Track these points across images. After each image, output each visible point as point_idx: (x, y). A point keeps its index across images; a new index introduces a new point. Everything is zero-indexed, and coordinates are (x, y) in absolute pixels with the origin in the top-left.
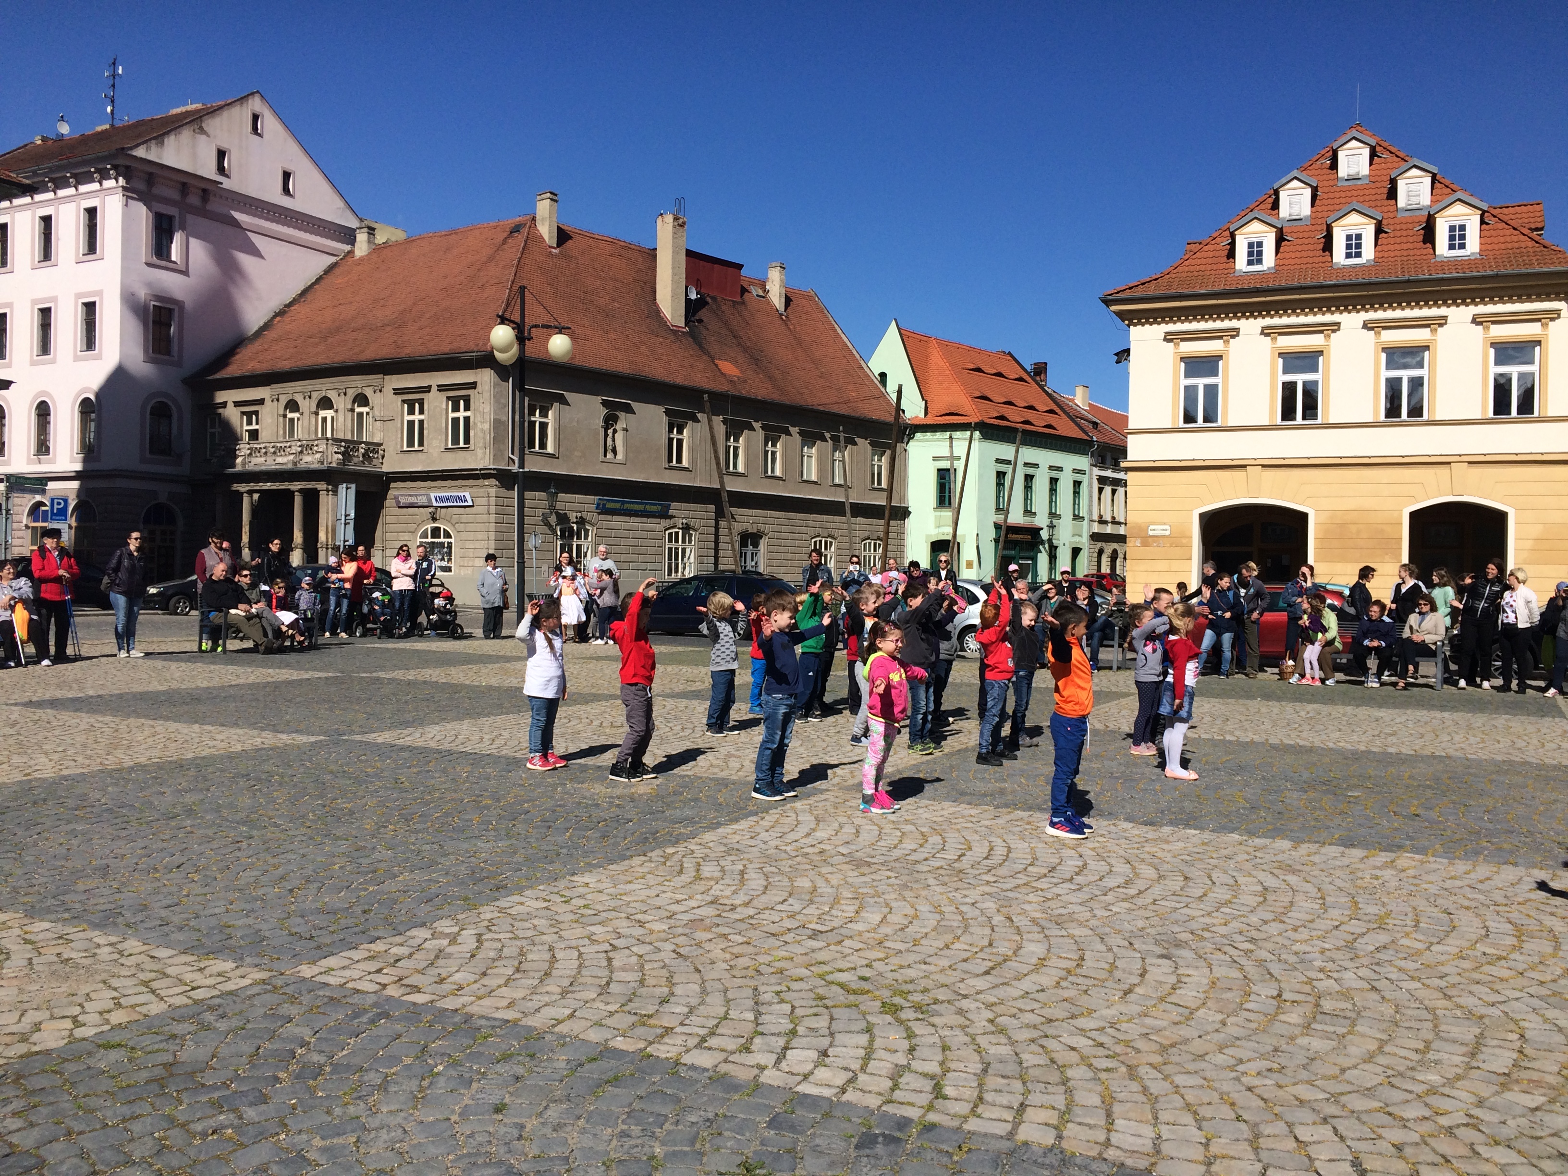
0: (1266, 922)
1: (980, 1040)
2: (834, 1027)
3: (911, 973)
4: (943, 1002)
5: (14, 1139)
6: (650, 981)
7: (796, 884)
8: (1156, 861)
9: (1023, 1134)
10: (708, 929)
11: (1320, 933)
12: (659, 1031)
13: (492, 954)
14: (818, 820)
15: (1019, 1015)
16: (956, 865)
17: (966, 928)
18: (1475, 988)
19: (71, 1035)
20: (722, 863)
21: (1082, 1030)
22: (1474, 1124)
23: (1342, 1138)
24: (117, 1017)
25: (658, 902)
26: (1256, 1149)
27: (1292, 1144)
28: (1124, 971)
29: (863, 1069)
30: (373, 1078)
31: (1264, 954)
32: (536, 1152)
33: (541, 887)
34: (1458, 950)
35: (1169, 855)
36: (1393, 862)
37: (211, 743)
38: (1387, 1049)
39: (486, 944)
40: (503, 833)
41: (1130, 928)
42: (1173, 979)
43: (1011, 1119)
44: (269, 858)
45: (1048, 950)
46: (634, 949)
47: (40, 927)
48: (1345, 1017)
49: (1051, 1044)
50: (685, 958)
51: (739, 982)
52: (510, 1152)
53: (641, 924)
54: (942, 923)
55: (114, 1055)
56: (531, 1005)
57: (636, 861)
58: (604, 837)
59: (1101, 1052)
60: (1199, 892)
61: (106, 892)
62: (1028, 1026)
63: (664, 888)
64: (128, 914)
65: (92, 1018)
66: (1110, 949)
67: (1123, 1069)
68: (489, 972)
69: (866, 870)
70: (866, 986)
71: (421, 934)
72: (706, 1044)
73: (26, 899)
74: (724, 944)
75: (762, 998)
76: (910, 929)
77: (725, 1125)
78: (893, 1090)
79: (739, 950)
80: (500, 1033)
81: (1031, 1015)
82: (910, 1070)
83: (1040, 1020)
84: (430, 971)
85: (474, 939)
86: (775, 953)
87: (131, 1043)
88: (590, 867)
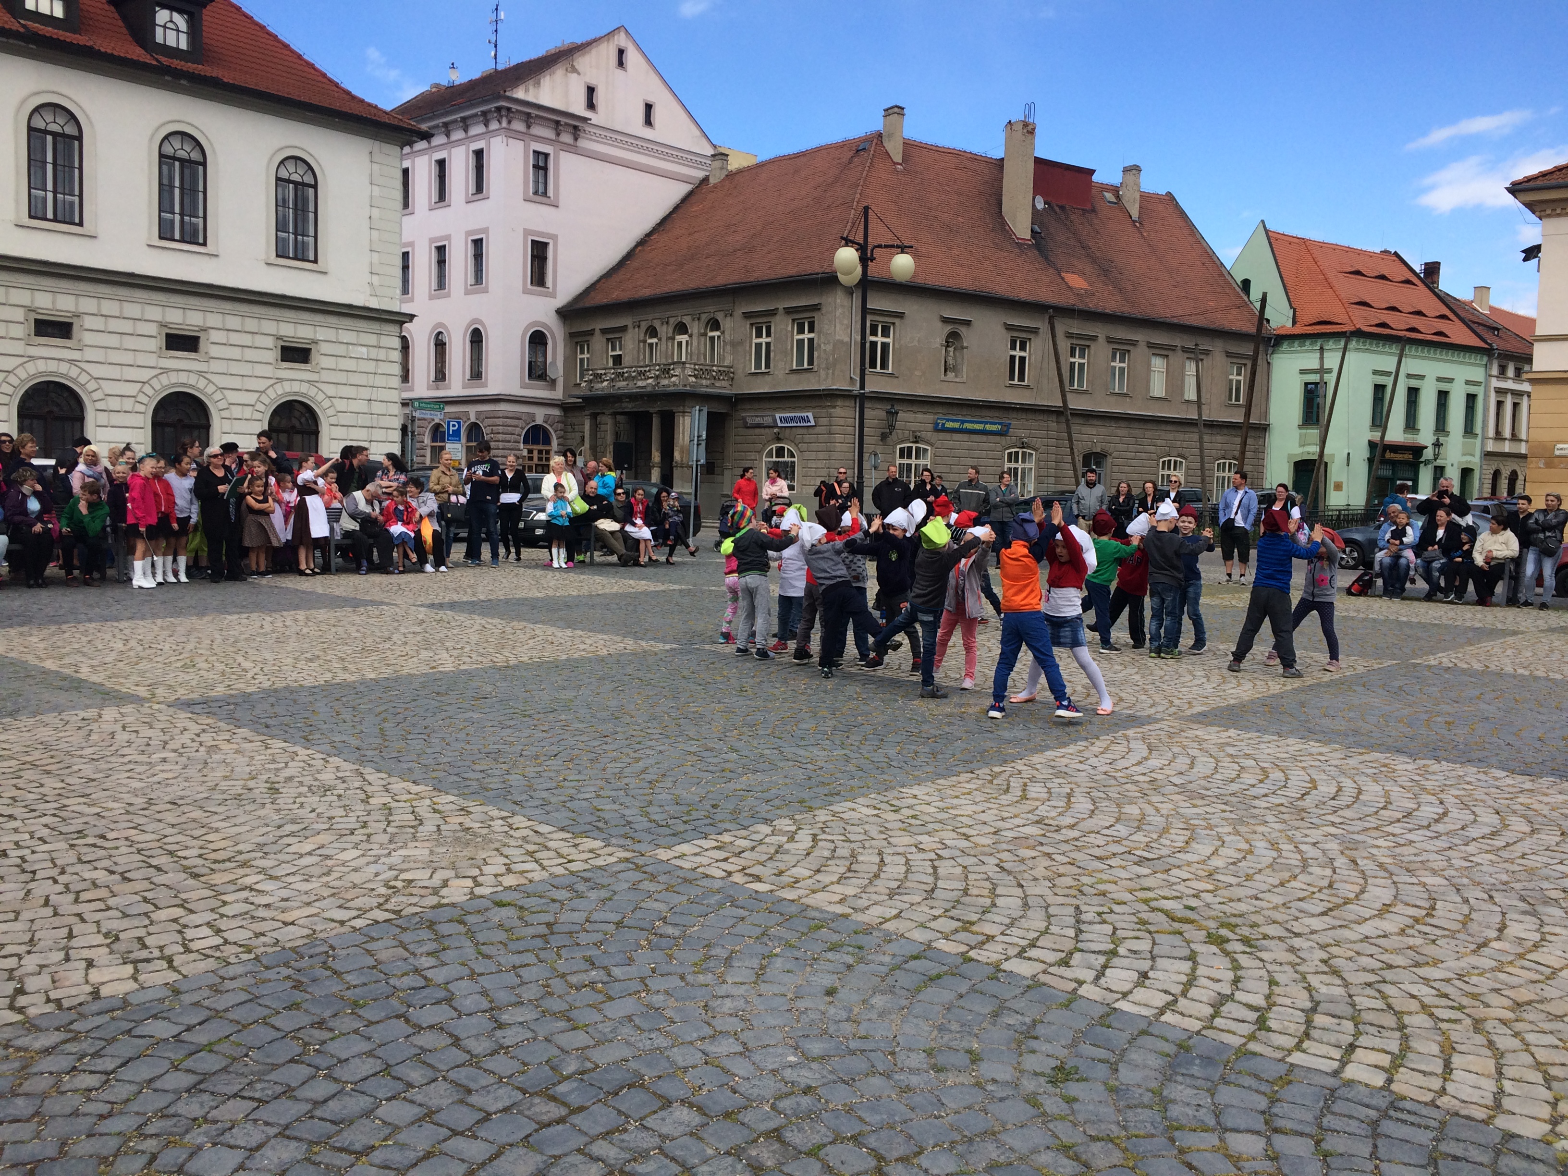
1: (1309, 977)
2: (1156, 952)
3: (1242, 907)
4: (1273, 938)
5: (430, 974)
6: (973, 891)
7: (1124, 811)
8: (1531, 813)
9: (1351, 1072)
10: (1033, 848)
12: (981, 938)
13: (827, 854)
14: (1151, 749)
15: (1356, 958)
16: (1299, 803)
17: (1304, 867)
19: (472, 893)
20: (1049, 785)
21: (1425, 979)
24: (510, 880)
25: (983, 817)
28: (1480, 924)
29: (1184, 994)
30: (720, 953)
32: (862, 1033)
33: (872, 796)
35: (1547, 808)
37: (582, 647)
39: (821, 844)
40: (837, 743)
41: (1493, 881)
42: (1537, 937)
43: (1338, 1057)
44: (630, 752)
45: (1395, 897)
46: (959, 860)
47: (446, 800)
49: (1389, 990)
50: (1009, 873)
51: (1061, 900)
52: (839, 1030)
53: (967, 837)
54: (1279, 861)
55: (506, 912)
56: (863, 902)
57: (965, 777)
58: (933, 752)
59: (1444, 1002)
61: (497, 772)
62: (1365, 970)
63: (990, 805)
64: (515, 794)
65: (488, 880)
66: (1466, 901)
67: (1468, 1021)
68: (822, 869)
69: (1199, 802)
70: (1191, 915)
71: (763, 829)
72: (1026, 955)
73: (434, 774)
74: (1048, 863)
75: (1083, 917)
76: (1243, 864)
77: (1040, 1030)
78: (1213, 1017)
79: (1062, 870)
80: (831, 925)
81: (1370, 959)
82: (1233, 1000)
83: (1380, 965)
84: (770, 864)
85: (810, 838)
86: (1099, 875)
87: (520, 903)
88: (919, 780)
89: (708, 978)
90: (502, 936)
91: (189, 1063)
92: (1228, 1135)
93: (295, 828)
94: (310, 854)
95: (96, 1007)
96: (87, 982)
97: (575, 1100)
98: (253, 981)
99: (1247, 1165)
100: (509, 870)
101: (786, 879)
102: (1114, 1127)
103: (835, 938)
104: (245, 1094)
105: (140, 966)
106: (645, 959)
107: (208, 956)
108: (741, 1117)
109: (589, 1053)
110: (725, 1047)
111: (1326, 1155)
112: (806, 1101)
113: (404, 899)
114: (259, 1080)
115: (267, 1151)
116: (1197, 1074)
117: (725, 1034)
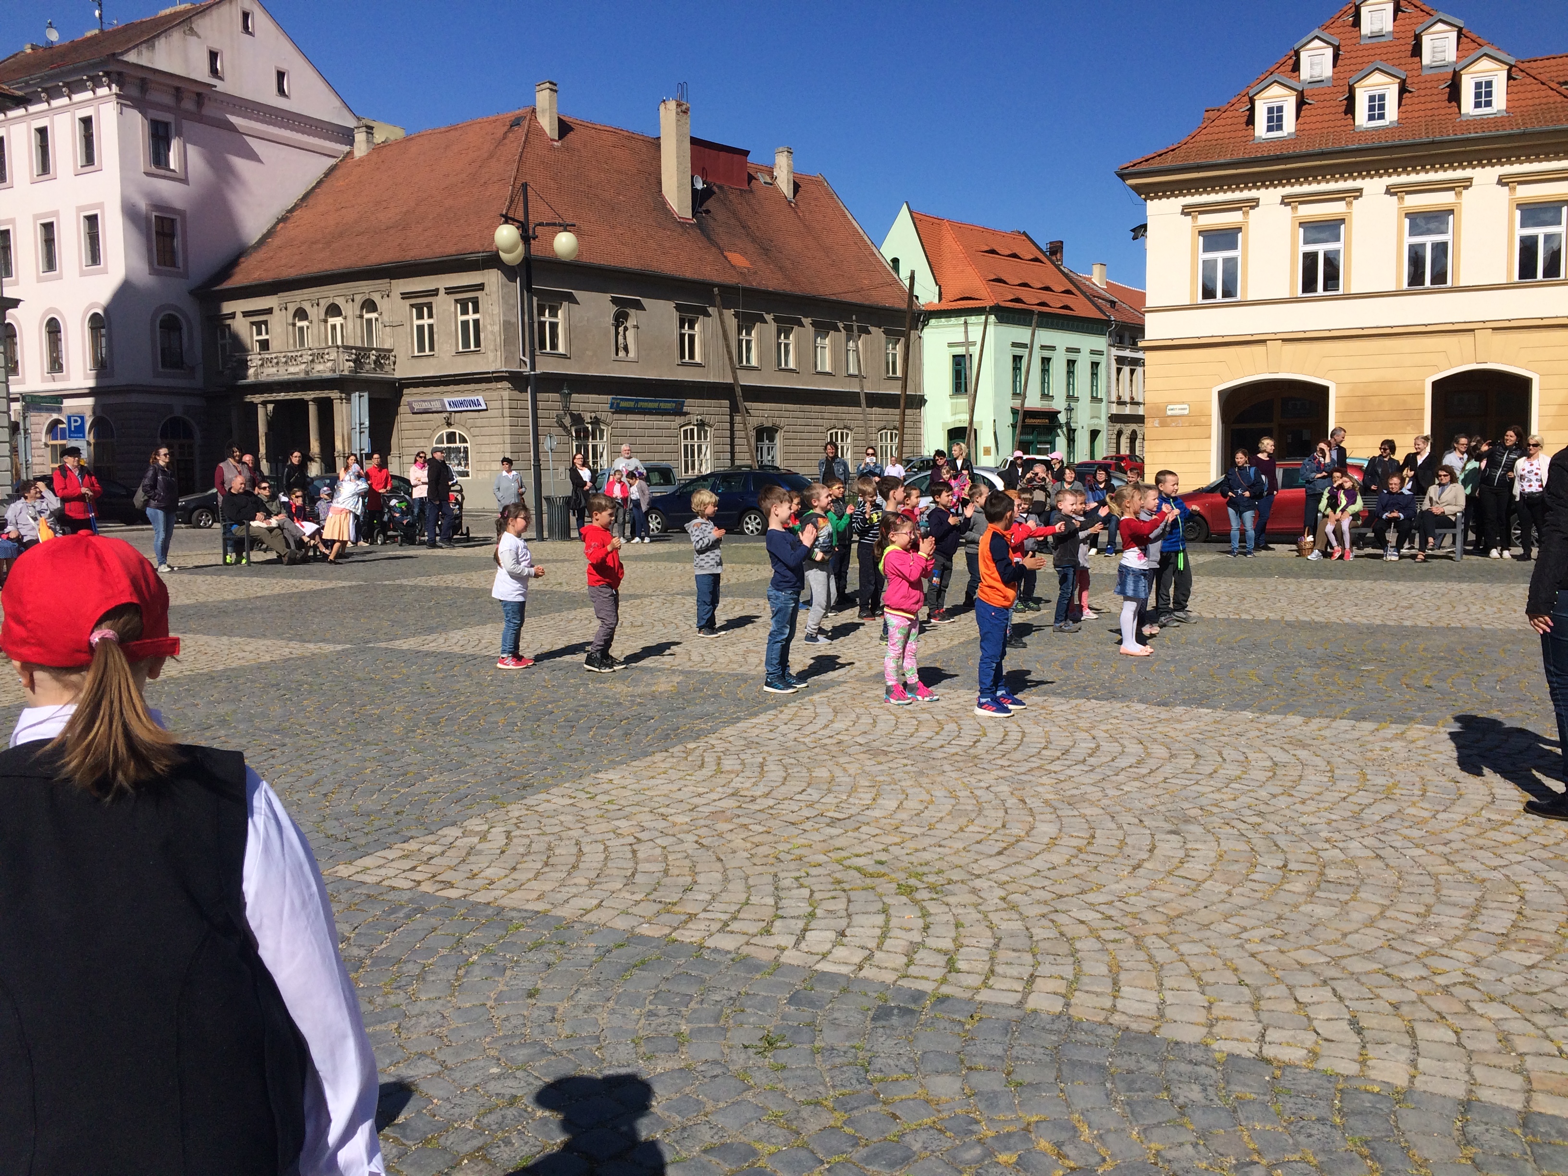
0: (1274, 796)
1: (991, 916)
2: (852, 909)
3: (926, 856)
4: (957, 882)
6: (674, 871)
7: (814, 774)
8: (1168, 740)
9: (1032, 1003)
10: (729, 820)
11: (1327, 805)
12: (683, 918)
13: (522, 850)
14: (836, 712)
15: (1031, 892)
16: (972, 751)
17: (980, 811)
18: (1479, 854)
20: (742, 756)
21: (1091, 904)
22: (1470, 982)
23: (1341, 999)
25: (680, 796)
26: (1257, 1011)
27: (1292, 1006)
28: (1134, 847)
29: (879, 947)
30: (412, 969)
31: (1271, 827)
32: (568, 1032)
33: (567, 785)
34: (1463, 817)
35: (1181, 734)
36: (1402, 733)
38: (1388, 914)
39: (515, 840)
40: (528, 733)
41: (1140, 805)
42: (1181, 854)
43: (1021, 989)
44: (302, 764)
45: (1060, 830)
46: (658, 841)
48: (1348, 885)
49: (1061, 918)
50: (708, 848)
51: (759, 869)
52: (543, 1033)
53: (664, 817)
54: (957, 808)
56: (562, 896)
57: (658, 757)
58: (626, 734)
59: (1109, 924)
60: (1209, 770)
62: (1039, 902)
63: (686, 783)
66: (1120, 827)
67: (1130, 940)
68: (518, 866)
69: (882, 758)
70: (882, 869)
71: (452, 832)
72: (728, 929)
74: (745, 834)
75: (782, 884)
76: (926, 814)
77: (748, 1003)
78: (908, 966)
79: (759, 839)
80: (531, 923)
81: (1042, 892)
82: (924, 947)
83: (1050, 896)
84: (462, 868)
85: (503, 836)
86: (794, 841)
88: (613, 764)
89: (399, 998)
92: (928, 1080)
99: (945, 1106)
102: (821, 1089)
103: (535, 936)
108: (441, 1141)
110: (422, 1069)
111: (1018, 1085)
112: (511, 1113)
116: (896, 1025)
117: (422, 1055)
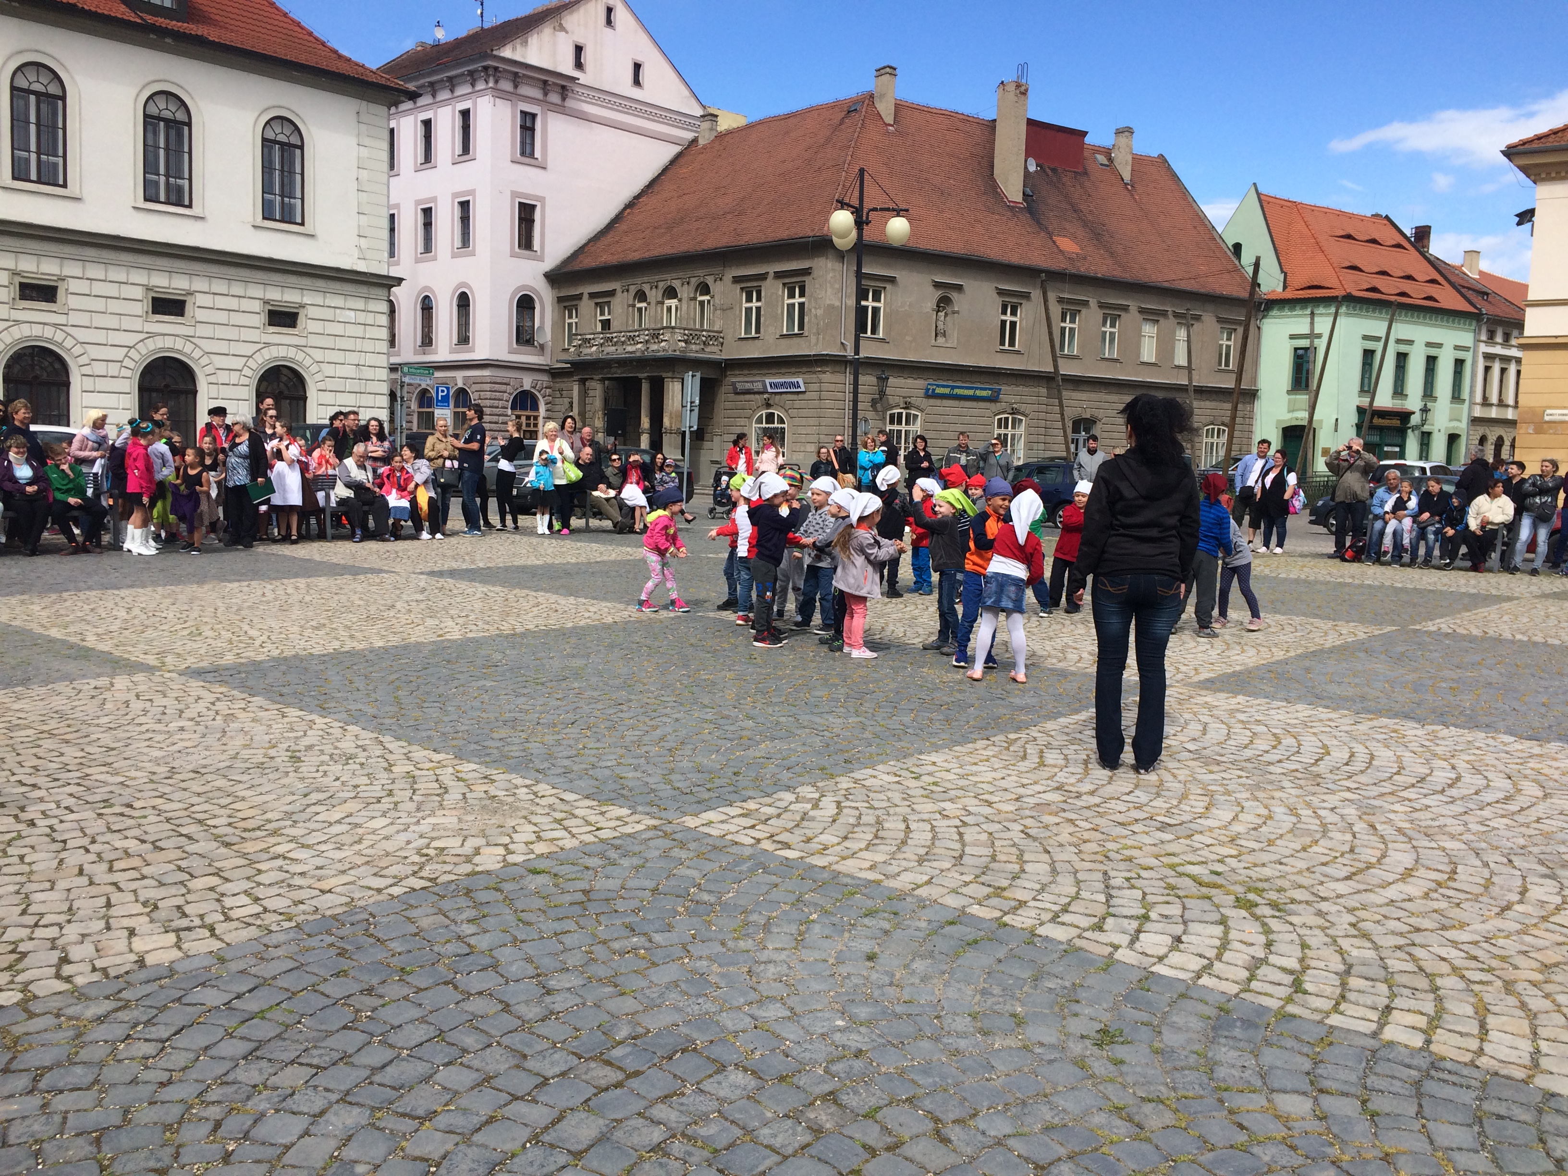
1: (1340, 941)
2: (1187, 916)
3: (1267, 872)
4: (1300, 902)
5: (472, 941)
6: (1001, 857)
8: (1542, 778)
9: (1389, 1033)
10: (1056, 814)
12: (1013, 903)
13: (852, 821)
15: (1384, 921)
16: (1314, 769)
17: (1325, 832)
19: (504, 860)
20: (1065, 752)
21: (1453, 941)
24: (541, 848)
25: (1003, 784)
28: (1502, 888)
30: (758, 919)
32: (907, 998)
33: (891, 763)
35: (1557, 772)
37: (587, 615)
39: (845, 811)
40: (852, 710)
41: (1510, 845)
42: (1558, 900)
43: (1375, 1019)
44: (647, 720)
45: (1417, 861)
46: (984, 826)
47: (468, 768)
49: (1419, 952)
50: (1035, 839)
51: (1088, 865)
52: (883, 995)
53: (990, 804)
54: (1299, 826)
55: (541, 880)
56: (893, 869)
57: (980, 744)
58: (947, 719)
59: (1473, 964)
61: (516, 740)
62: (1393, 933)
63: (1009, 772)
64: (537, 761)
65: (520, 847)
66: (1486, 865)
67: (1499, 983)
68: (850, 836)
69: (1215, 768)
70: (1218, 880)
71: (786, 797)
72: (1060, 920)
73: (454, 743)
74: (1072, 829)
75: (1113, 882)
76: (1264, 829)
77: (1082, 994)
78: (1250, 980)
79: (1086, 836)
80: (865, 891)
81: (1397, 923)
82: (1267, 963)
83: (1407, 928)
84: (797, 831)
85: (834, 805)
86: (1123, 841)
87: (554, 871)
88: (936, 749)
89: (748, 944)
90: (539, 903)
91: (243, 1031)
92: (1275, 1096)
93: (321, 796)
94: (339, 822)
95: (143, 975)
96: (131, 951)
97: (631, 1065)
98: (297, 949)
99: (1296, 1124)
100: (539, 838)
101: (814, 846)
102: (1163, 1088)
103: (870, 903)
104: (301, 1060)
105: (183, 934)
106: (684, 926)
107: (249, 925)
108: (795, 1080)
109: (639, 1018)
110: (773, 1012)
111: (1374, 1115)
112: (858, 1064)
113: (438, 866)
114: (315, 1047)
115: (330, 1116)
116: (1239, 1036)
117: (771, 999)
